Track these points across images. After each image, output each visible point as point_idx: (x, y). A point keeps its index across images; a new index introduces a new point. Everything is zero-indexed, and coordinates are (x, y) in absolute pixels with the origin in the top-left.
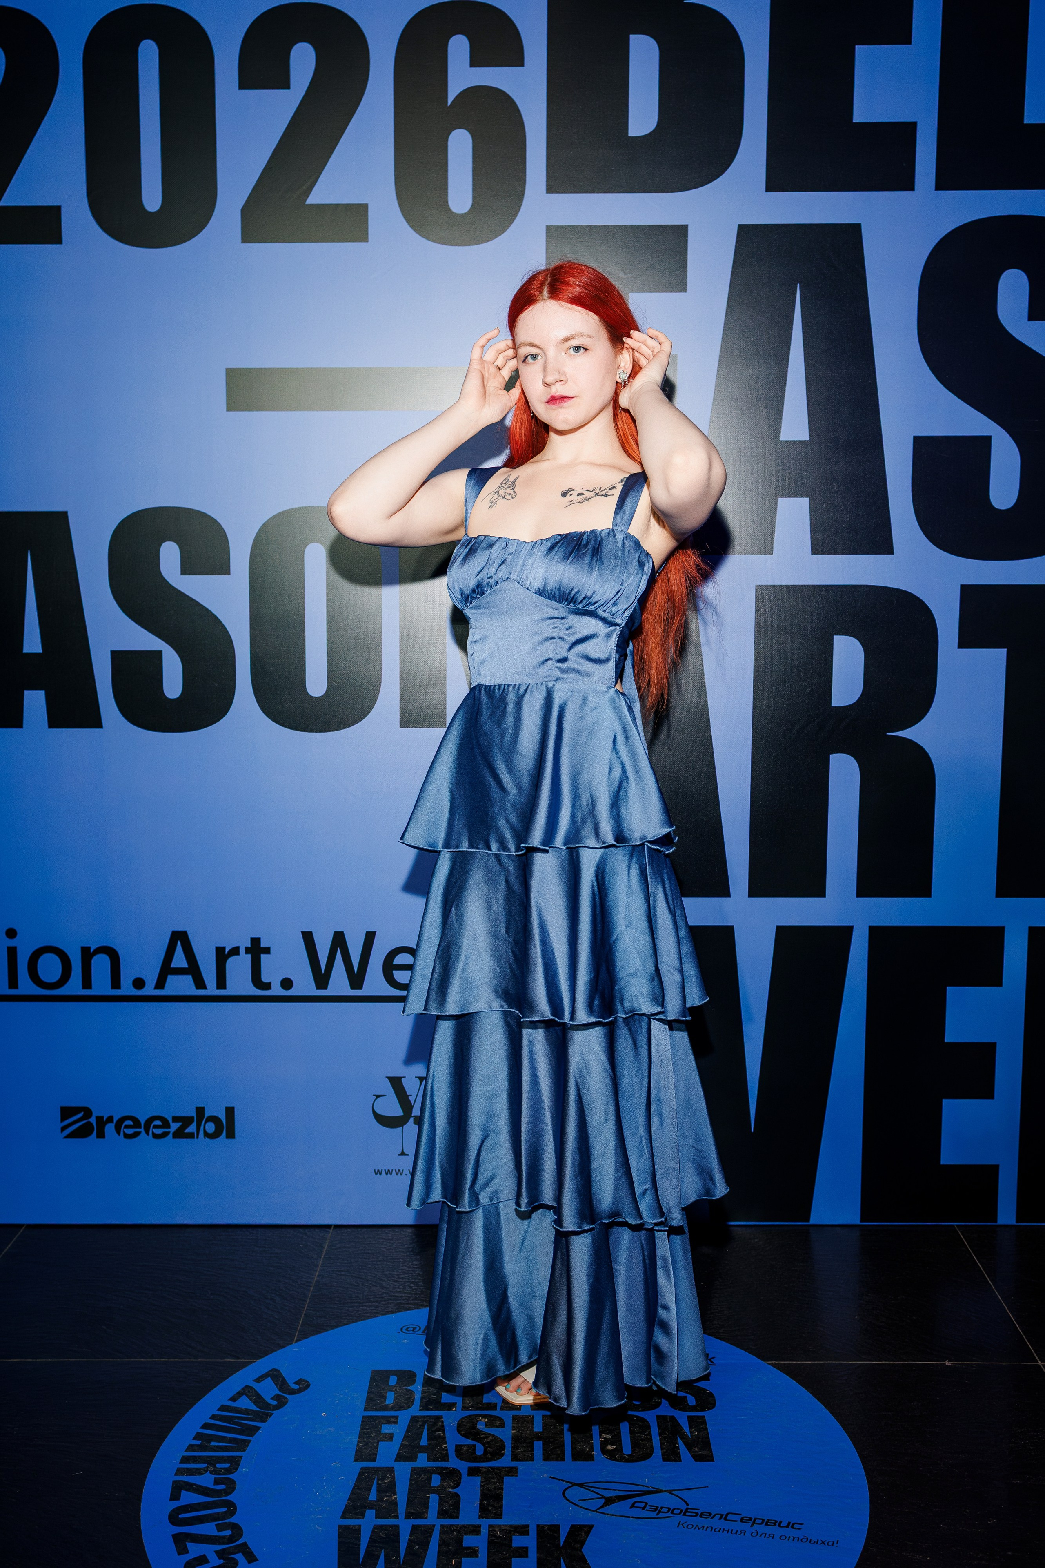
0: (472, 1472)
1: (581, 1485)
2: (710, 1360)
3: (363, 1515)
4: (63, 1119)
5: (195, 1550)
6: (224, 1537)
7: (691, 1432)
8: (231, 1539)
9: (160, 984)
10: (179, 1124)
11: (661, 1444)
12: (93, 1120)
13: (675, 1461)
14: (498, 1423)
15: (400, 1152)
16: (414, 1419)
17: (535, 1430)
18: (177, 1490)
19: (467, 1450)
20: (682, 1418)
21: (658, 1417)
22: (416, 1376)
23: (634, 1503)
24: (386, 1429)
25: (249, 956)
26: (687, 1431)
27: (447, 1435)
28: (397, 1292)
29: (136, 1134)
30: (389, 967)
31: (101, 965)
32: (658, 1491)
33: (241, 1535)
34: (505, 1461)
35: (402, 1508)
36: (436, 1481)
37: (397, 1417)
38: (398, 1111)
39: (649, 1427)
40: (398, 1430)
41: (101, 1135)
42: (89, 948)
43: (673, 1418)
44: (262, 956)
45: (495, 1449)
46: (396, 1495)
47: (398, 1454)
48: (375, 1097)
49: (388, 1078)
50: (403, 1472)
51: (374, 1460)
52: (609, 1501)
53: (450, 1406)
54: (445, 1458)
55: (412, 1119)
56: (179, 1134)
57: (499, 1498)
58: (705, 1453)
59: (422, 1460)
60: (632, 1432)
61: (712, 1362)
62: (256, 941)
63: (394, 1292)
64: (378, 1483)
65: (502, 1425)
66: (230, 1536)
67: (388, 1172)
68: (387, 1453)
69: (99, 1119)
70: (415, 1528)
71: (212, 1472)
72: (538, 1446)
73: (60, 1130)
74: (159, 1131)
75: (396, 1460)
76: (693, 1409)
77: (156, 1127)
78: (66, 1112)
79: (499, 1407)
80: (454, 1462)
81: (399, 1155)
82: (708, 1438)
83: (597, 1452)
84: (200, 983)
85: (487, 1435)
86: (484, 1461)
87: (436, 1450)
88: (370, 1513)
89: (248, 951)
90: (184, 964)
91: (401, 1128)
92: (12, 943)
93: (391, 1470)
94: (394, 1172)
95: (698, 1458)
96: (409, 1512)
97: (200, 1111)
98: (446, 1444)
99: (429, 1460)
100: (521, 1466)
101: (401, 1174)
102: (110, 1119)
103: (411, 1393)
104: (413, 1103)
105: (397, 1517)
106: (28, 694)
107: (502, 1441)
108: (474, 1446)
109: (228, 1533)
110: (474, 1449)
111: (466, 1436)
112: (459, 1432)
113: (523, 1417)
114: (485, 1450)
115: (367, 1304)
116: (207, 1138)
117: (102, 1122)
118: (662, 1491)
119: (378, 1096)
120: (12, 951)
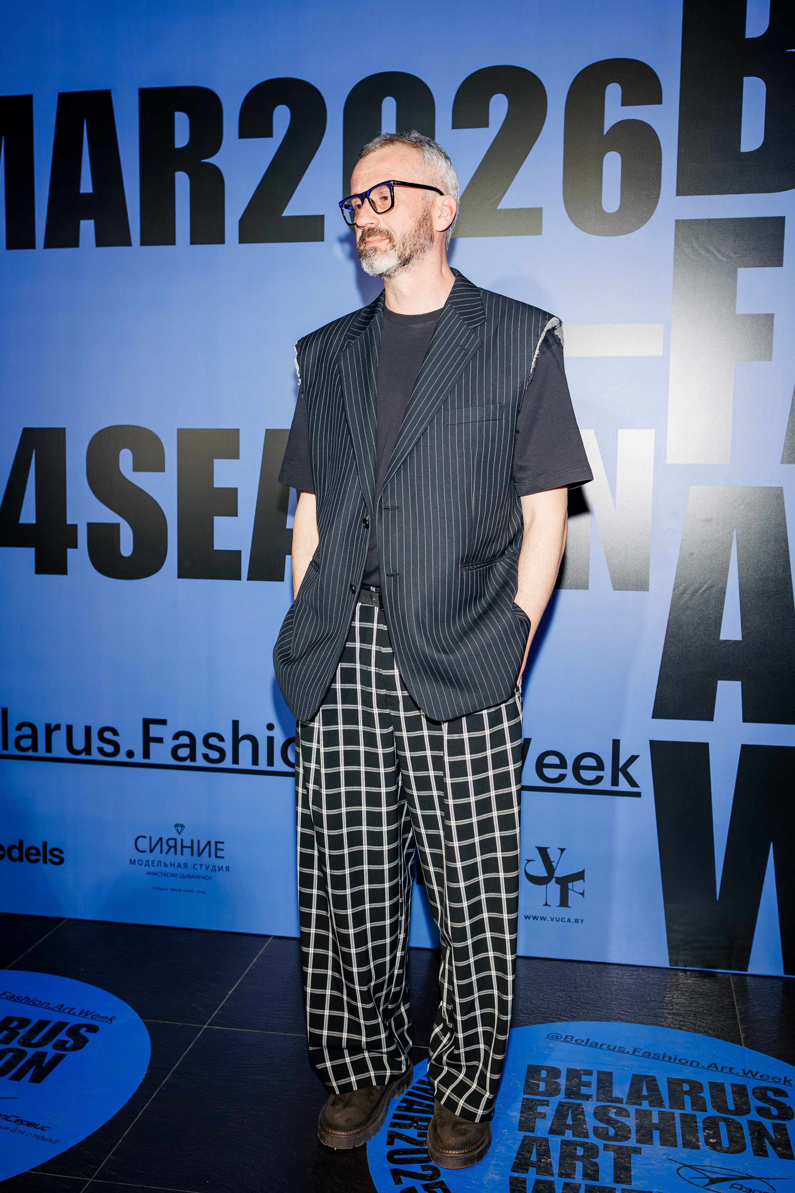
0: (606, 1147)
1: (690, 1167)
2: (788, 1081)
3: (527, 1170)
5: (407, 1182)
6: (427, 1175)
7: (775, 1136)
8: (432, 1178)
11: (752, 1142)
13: (763, 1156)
14: (624, 1113)
15: (544, 903)
16: (561, 1104)
17: (653, 1121)
18: (391, 1138)
19: (603, 1131)
20: (767, 1124)
21: (748, 1121)
22: (560, 1072)
23: (733, 1185)
24: (541, 1109)
26: (772, 1135)
27: (587, 1118)
28: (543, 1008)
30: (540, 765)
32: (751, 1178)
33: (439, 1176)
34: (632, 1142)
35: (556, 1169)
36: (580, 1152)
37: (548, 1101)
38: (543, 873)
39: (741, 1128)
40: (549, 1111)
43: (760, 1124)
45: (623, 1133)
46: (550, 1158)
47: (551, 1129)
48: (527, 861)
49: (538, 848)
50: (555, 1142)
51: (533, 1131)
52: (713, 1181)
53: (588, 1097)
54: (586, 1136)
55: (554, 880)
57: (628, 1170)
58: (788, 1152)
59: (569, 1135)
60: (728, 1131)
61: (790, 1083)
63: (541, 1008)
64: (537, 1149)
65: (628, 1115)
66: (431, 1175)
67: (535, 918)
68: (542, 1127)
70: (566, 1185)
71: (415, 1127)
72: (656, 1134)
75: (549, 1133)
76: (776, 1118)
79: (625, 1101)
80: (592, 1139)
81: (544, 905)
82: (789, 1141)
83: (701, 1143)
85: (617, 1122)
86: (615, 1141)
87: (579, 1128)
88: (532, 1170)
91: (545, 886)
92: (270, 734)
93: (546, 1140)
94: (539, 918)
95: (781, 1156)
96: (561, 1173)
98: (586, 1124)
99: (574, 1135)
100: (645, 1147)
101: (545, 920)
103: (558, 1084)
104: (555, 867)
105: (552, 1175)
107: (628, 1127)
108: (607, 1128)
109: (429, 1172)
110: (608, 1131)
111: (600, 1120)
112: (595, 1117)
113: (643, 1111)
114: (616, 1132)
115: (521, 1015)
118: (755, 1178)
119: (529, 861)
120: (270, 740)
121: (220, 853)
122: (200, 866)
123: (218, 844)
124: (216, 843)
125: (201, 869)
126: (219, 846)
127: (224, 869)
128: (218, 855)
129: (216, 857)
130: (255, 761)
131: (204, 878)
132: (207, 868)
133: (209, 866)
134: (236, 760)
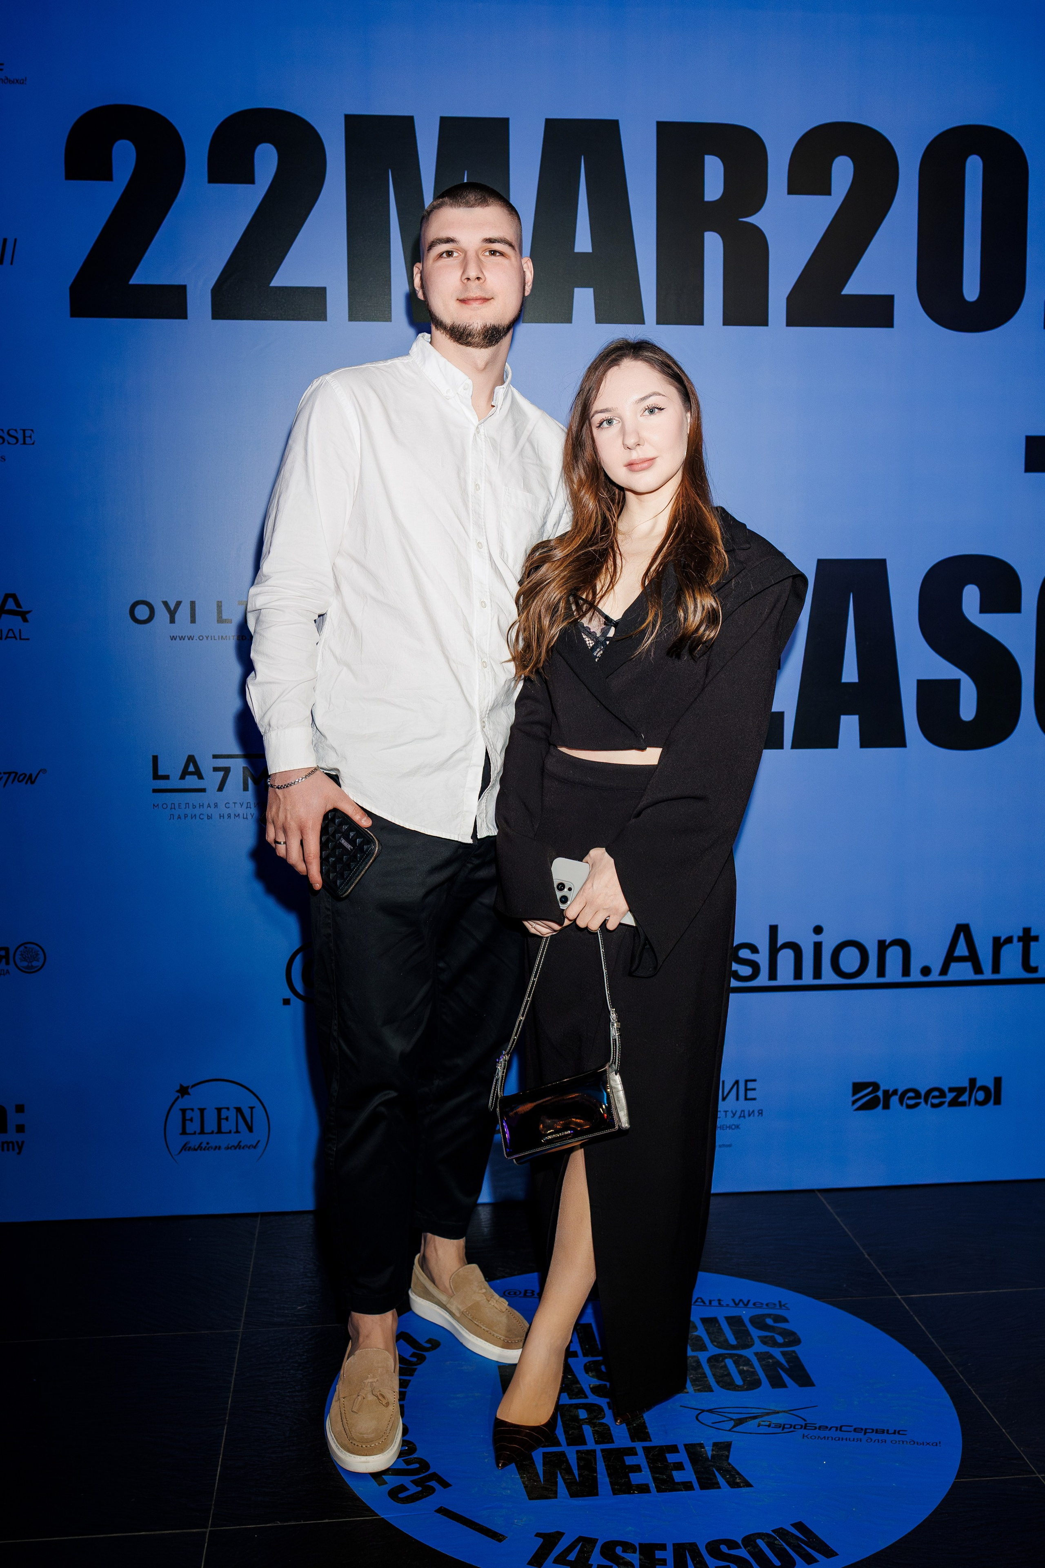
4: (854, 1094)
9: (944, 971)
10: (953, 1094)
12: (880, 1094)
25: (1021, 944)
29: (917, 1105)
31: (894, 955)
41: (886, 1106)
42: (884, 941)
44: (1033, 944)
56: (954, 1103)
62: (1027, 931)
69: (886, 1092)
73: (850, 1104)
74: (936, 1101)
77: (934, 1097)
78: (857, 1087)
84: (978, 969)
89: (1020, 939)
90: (965, 953)
92: (818, 938)
97: (973, 1081)
102: (895, 1092)
106: (844, 719)
116: (977, 1106)
117: (887, 1095)
120: (818, 946)
121: (750, 1094)
122: (724, 1113)
123: (749, 1083)
124: (746, 1081)
125: (726, 1116)
126: (750, 1085)
127: (756, 1113)
128: (748, 1097)
129: (746, 1099)
130: (798, 974)
131: (730, 1127)
132: (734, 1115)
133: (736, 1112)
134: (773, 975)
